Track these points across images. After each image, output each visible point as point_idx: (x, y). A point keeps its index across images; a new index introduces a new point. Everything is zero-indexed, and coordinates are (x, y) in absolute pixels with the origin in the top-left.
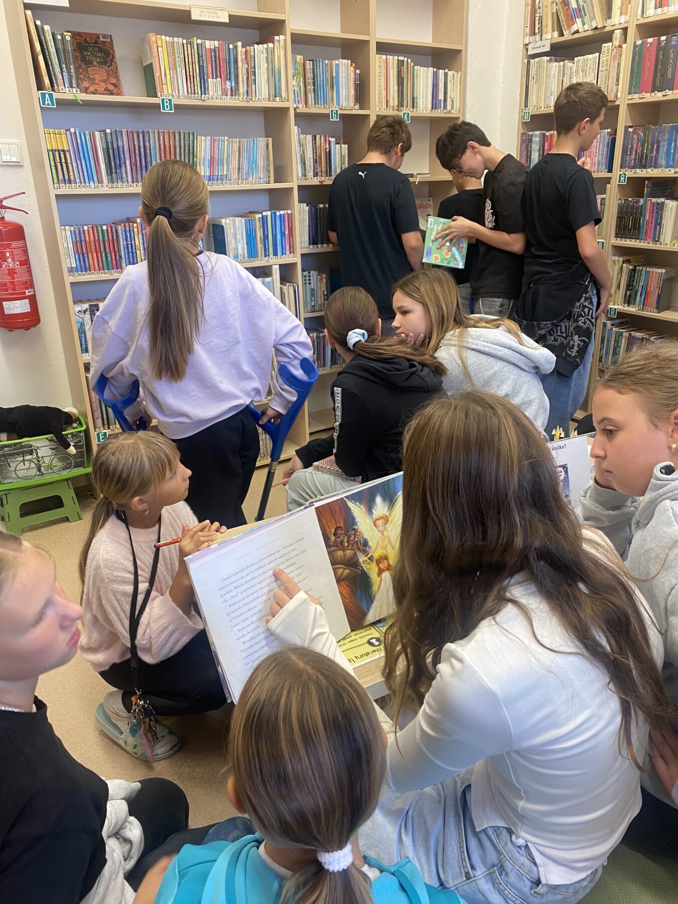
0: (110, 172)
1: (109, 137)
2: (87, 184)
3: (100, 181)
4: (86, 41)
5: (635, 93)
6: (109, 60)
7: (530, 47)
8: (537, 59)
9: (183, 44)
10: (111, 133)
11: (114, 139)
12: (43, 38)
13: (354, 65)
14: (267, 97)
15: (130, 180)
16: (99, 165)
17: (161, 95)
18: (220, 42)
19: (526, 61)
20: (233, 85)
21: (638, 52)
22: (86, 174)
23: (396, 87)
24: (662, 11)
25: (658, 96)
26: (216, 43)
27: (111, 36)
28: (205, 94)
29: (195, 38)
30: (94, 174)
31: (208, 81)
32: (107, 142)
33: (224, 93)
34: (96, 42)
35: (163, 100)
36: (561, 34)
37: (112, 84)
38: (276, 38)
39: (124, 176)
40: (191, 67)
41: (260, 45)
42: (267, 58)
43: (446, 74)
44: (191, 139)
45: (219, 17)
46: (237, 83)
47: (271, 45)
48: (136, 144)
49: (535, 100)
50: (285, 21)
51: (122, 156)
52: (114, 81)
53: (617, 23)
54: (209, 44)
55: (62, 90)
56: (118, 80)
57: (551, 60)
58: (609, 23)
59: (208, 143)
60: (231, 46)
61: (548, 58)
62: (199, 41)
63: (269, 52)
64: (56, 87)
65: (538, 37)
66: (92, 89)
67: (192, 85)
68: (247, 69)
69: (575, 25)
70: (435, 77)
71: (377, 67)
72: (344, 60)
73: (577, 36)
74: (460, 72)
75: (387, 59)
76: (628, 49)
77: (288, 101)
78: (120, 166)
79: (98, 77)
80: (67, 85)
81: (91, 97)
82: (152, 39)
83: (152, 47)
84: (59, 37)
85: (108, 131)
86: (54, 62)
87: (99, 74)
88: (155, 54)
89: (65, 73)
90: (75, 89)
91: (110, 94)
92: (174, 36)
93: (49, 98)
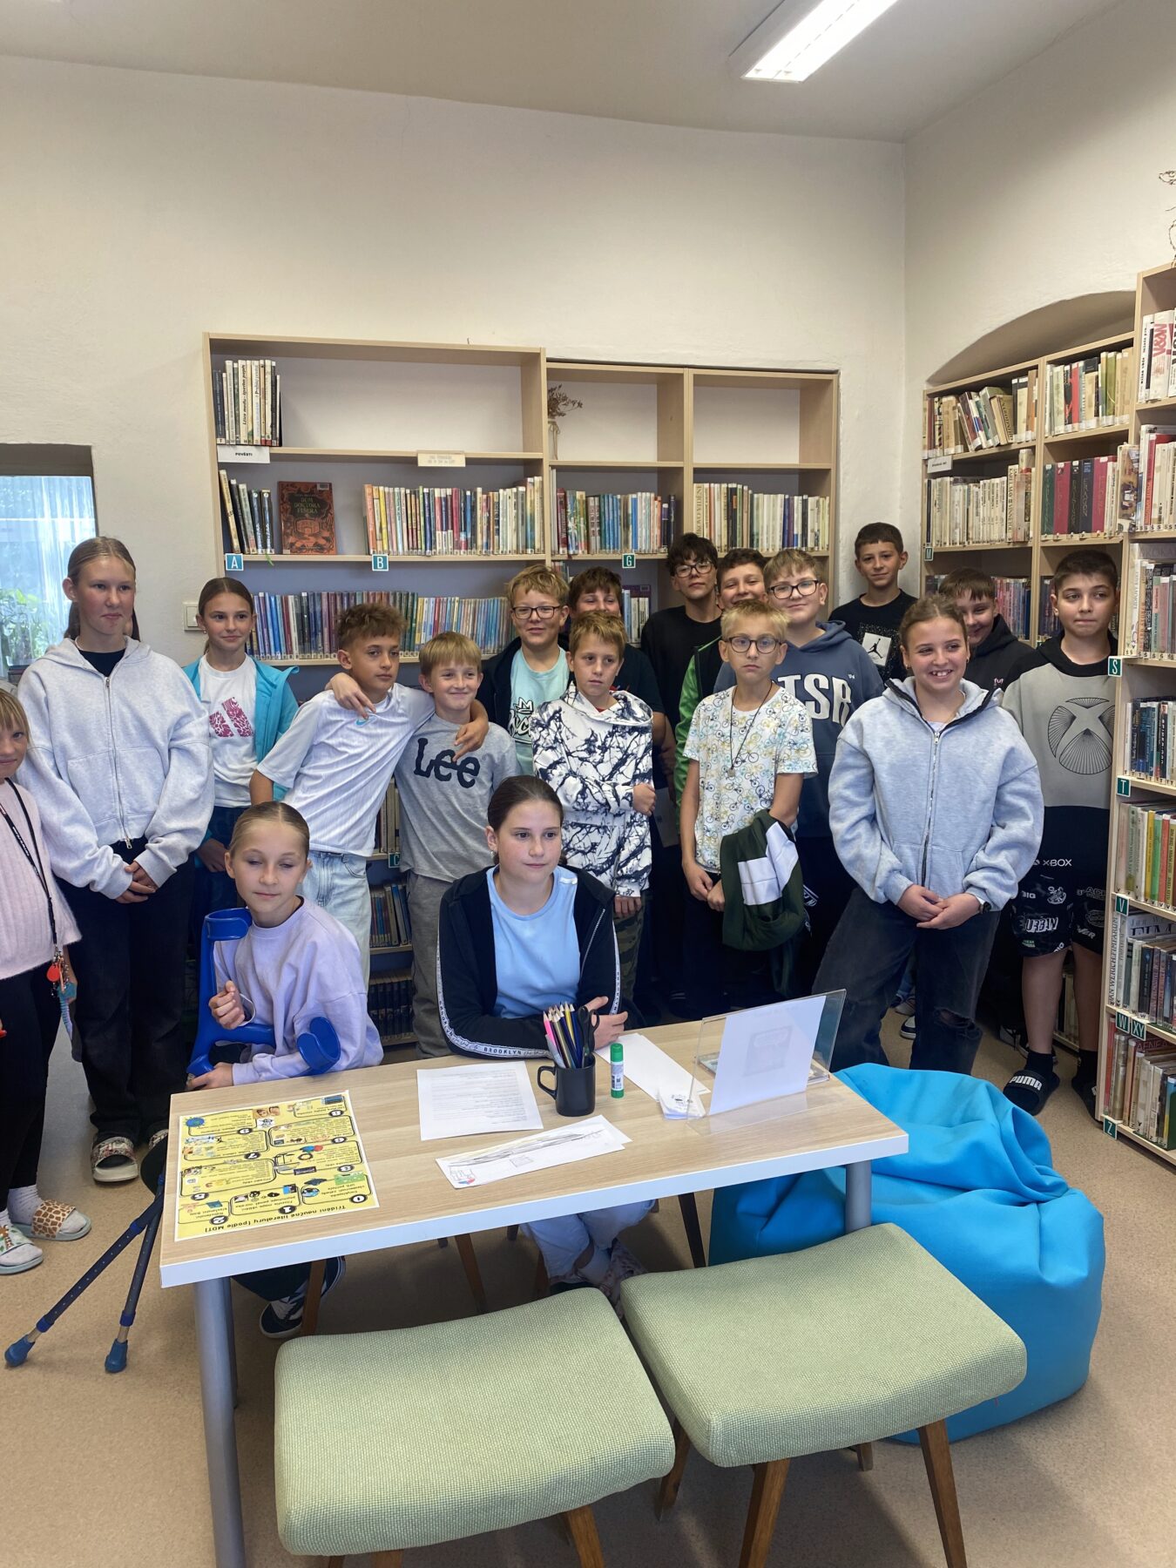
0: (302, 640)
1: (305, 601)
2: (273, 655)
3: (289, 651)
4: (299, 491)
5: (1049, 533)
6: (324, 511)
7: (930, 462)
8: (939, 480)
9: (406, 495)
10: (308, 597)
11: (311, 603)
12: (237, 497)
13: (659, 498)
14: (515, 548)
15: (327, 648)
16: (290, 633)
17: (374, 552)
18: (454, 489)
19: (926, 481)
20: (469, 536)
21: (1049, 478)
22: (272, 643)
23: (724, 523)
24: (1073, 428)
25: (1075, 539)
26: (449, 491)
27: (330, 485)
28: (431, 549)
29: (421, 488)
30: (282, 642)
31: (435, 534)
32: (302, 607)
33: (457, 546)
35: (375, 558)
36: (966, 450)
37: (324, 538)
38: (529, 480)
39: (320, 645)
40: (414, 519)
41: (508, 490)
42: (516, 504)
43: (805, 503)
44: (410, 601)
45: (453, 461)
46: (474, 533)
47: (522, 489)
49: (938, 534)
50: (542, 460)
51: (319, 623)
52: (326, 534)
53: (1023, 440)
54: (438, 493)
55: (253, 551)
56: (332, 533)
57: (955, 482)
58: (1015, 439)
59: (432, 605)
60: (468, 493)
61: (952, 479)
62: (426, 490)
63: (520, 496)
64: (246, 549)
65: (938, 451)
66: (298, 545)
67: (415, 539)
68: (489, 518)
69: (978, 439)
70: (788, 506)
71: (695, 499)
72: (644, 494)
73: (980, 453)
74: (828, 498)
75: (710, 488)
76: (1037, 475)
77: (544, 552)
78: (316, 634)
79: (308, 531)
80: (260, 546)
81: (287, 556)
82: (368, 490)
83: (369, 499)
84: (255, 495)
85: (304, 594)
86: (246, 522)
87: (309, 527)
88: (369, 507)
89: (259, 534)
90: (268, 550)
91: (320, 549)
92: (394, 487)
93: (236, 561)
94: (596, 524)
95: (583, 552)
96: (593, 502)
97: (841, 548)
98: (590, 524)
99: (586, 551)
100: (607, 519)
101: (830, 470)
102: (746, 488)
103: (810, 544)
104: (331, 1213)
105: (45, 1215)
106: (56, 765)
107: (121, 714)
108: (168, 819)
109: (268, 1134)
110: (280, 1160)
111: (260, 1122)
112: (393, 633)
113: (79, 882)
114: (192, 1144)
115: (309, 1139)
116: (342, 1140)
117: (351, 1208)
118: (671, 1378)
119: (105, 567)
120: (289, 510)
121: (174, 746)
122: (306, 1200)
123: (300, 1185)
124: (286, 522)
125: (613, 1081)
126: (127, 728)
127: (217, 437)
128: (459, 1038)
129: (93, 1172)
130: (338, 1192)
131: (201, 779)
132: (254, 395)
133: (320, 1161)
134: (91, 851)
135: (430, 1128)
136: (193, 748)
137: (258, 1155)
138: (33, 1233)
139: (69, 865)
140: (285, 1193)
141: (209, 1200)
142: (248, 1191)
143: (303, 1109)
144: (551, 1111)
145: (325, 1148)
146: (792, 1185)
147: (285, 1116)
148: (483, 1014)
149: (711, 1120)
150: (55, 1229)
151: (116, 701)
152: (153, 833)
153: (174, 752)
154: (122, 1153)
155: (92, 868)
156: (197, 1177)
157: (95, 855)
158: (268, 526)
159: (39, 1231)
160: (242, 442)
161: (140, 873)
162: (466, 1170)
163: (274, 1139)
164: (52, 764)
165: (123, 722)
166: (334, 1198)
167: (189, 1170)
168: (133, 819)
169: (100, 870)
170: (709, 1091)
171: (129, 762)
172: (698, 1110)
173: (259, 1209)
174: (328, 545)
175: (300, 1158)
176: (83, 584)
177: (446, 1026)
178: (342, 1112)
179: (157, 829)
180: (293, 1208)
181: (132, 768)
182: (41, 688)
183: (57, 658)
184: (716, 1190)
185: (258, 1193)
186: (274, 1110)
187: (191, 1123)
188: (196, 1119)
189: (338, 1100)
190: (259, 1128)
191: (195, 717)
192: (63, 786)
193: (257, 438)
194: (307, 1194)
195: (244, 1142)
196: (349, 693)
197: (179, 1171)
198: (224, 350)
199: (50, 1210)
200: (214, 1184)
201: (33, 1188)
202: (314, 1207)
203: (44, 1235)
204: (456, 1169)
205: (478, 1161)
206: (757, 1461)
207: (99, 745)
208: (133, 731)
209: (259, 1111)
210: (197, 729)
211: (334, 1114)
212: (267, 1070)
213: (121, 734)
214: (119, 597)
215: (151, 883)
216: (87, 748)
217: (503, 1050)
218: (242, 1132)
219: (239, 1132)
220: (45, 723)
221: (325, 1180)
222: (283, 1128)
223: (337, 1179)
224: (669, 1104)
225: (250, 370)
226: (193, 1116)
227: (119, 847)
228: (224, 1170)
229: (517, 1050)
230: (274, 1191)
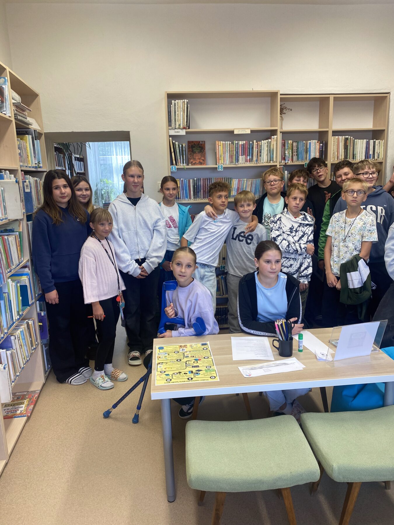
0: (194, 195)
1: (195, 181)
2: (185, 199)
3: (190, 198)
4: (194, 144)
6: (203, 150)
9: (230, 144)
10: (196, 180)
11: (198, 182)
12: (175, 147)
13: (319, 142)
14: (266, 161)
15: (202, 197)
16: (190, 192)
17: (218, 164)
18: (246, 141)
20: (251, 157)
22: (185, 195)
23: (343, 150)
26: (244, 142)
27: (205, 141)
28: (237, 162)
29: (235, 141)
30: (188, 195)
31: (239, 157)
32: (195, 183)
33: (246, 161)
34: (199, 144)
35: (219, 166)
37: (202, 160)
38: (273, 137)
39: (200, 196)
40: (232, 152)
41: (265, 141)
42: (267, 146)
44: (230, 180)
45: (246, 132)
46: (252, 156)
47: (270, 140)
48: (206, 183)
50: (277, 130)
51: (200, 188)
52: (203, 158)
54: (241, 143)
55: (180, 165)
56: (205, 158)
59: (237, 182)
60: (251, 142)
62: (237, 142)
63: (269, 143)
64: (177, 164)
66: (194, 162)
67: (232, 159)
68: (258, 151)
71: (332, 142)
72: (313, 141)
74: (383, 140)
75: (338, 138)
77: (277, 162)
78: (199, 192)
79: (197, 158)
80: (182, 163)
81: (190, 166)
82: (217, 143)
83: (217, 146)
84: (181, 146)
85: (195, 179)
86: (178, 155)
87: (197, 156)
88: (217, 148)
89: (181, 159)
90: (184, 164)
91: (201, 163)
92: (226, 141)
93: (174, 168)
94: (296, 152)
95: (290, 162)
96: (295, 144)
97: (388, 159)
98: (293, 152)
99: (292, 162)
100: (300, 150)
101: (385, 130)
102: (352, 137)
103: (376, 158)
104: (204, 381)
105: (115, 373)
106: (119, 234)
107: (139, 218)
108: (152, 253)
109: (184, 354)
110: (188, 362)
111: (181, 350)
112: (226, 190)
113: (125, 271)
114: (160, 355)
115: (197, 357)
116: (207, 358)
117: (210, 380)
118: (319, 449)
119: (134, 170)
120: (191, 151)
121: (155, 229)
122: (196, 376)
123: (194, 371)
124: (190, 155)
125: (299, 346)
126: (141, 223)
127: (169, 127)
128: (245, 328)
129: (128, 361)
130: (206, 375)
131: (162, 240)
132: (181, 112)
133: (200, 364)
134: (128, 262)
135: (236, 356)
136: (160, 230)
137: (180, 360)
138: (111, 378)
139: (122, 266)
140: (189, 373)
141: (166, 373)
142: (178, 371)
143: (195, 347)
144: (277, 355)
145: (202, 360)
146: (363, 387)
147: (189, 348)
148: (253, 320)
149: (334, 362)
150: (117, 378)
151: (137, 214)
152: (147, 257)
153: (155, 231)
154: (137, 356)
155: (129, 267)
156: (162, 366)
157: (130, 263)
158: (184, 156)
159: (113, 378)
160: (177, 128)
161: (143, 269)
162: (248, 371)
163: (186, 356)
164: (118, 233)
165: (139, 221)
166: (205, 377)
167: (159, 363)
168: (142, 252)
169: (131, 268)
170: (335, 352)
171: (141, 234)
172: (330, 358)
173: (181, 378)
174: (203, 162)
175: (194, 362)
176: (127, 176)
177: (240, 323)
178: (207, 349)
179: (149, 256)
180: (192, 379)
181: (142, 236)
182: (115, 209)
183: (120, 199)
184: (334, 387)
185: (181, 372)
186: (185, 346)
187: (160, 348)
188: (161, 347)
189: (206, 344)
190: (181, 351)
191: (162, 220)
192: (121, 241)
193: (181, 126)
194: (196, 374)
195: (176, 356)
196: (210, 211)
197: (156, 363)
198: (172, 97)
199: (116, 372)
200: (167, 368)
201: (111, 365)
202: (199, 379)
203: (114, 379)
204: (245, 371)
205: (252, 369)
206: (349, 481)
207: (132, 228)
208: (142, 224)
209: (181, 346)
210: (162, 224)
211: (204, 349)
212: (183, 333)
213: (139, 225)
214: (137, 180)
215: (147, 273)
216: (129, 229)
217: (260, 333)
218: (175, 352)
219: (174, 352)
220: (116, 221)
221: (202, 370)
222: (188, 352)
223: (206, 370)
224: (319, 356)
225: (180, 103)
226: (160, 346)
227: (137, 261)
228: (171, 364)
229: (265, 333)
230: (186, 372)
